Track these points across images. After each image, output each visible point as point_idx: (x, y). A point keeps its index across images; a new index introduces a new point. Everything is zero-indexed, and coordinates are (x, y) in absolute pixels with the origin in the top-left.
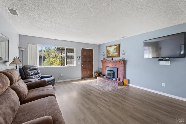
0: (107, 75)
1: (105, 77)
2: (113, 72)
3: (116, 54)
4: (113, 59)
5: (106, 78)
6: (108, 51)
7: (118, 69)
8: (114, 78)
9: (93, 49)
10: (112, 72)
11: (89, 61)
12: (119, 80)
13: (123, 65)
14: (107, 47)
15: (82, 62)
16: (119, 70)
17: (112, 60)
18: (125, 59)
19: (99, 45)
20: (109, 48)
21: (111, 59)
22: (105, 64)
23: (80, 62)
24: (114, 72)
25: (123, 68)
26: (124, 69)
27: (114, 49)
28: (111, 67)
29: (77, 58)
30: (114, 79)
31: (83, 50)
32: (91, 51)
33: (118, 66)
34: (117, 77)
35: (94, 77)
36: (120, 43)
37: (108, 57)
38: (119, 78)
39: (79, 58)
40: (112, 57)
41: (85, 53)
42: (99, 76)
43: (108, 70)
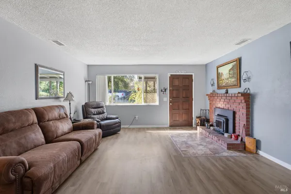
0: (215, 124)
1: (212, 128)
2: (225, 120)
3: (233, 81)
4: (229, 92)
5: (214, 130)
6: (219, 75)
7: (234, 113)
8: (227, 131)
9: (193, 74)
10: (222, 120)
11: (184, 96)
12: (237, 137)
13: (244, 105)
14: (218, 68)
15: (170, 98)
16: (237, 116)
17: (225, 95)
18: (252, 91)
19: (206, 65)
20: (221, 70)
21: (224, 91)
22: (214, 102)
23: (167, 99)
24: (227, 120)
25: (244, 111)
26: (247, 115)
27: (230, 71)
28: (223, 109)
29: (162, 91)
30: (226, 135)
31: (173, 78)
32: (189, 78)
33: (234, 107)
34: (234, 132)
35: (194, 126)
36: (239, 57)
37: (219, 87)
38: (237, 133)
39: (165, 91)
40: (227, 87)
41: (176, 83)
42: (202, 124)
43: (218, 115)
